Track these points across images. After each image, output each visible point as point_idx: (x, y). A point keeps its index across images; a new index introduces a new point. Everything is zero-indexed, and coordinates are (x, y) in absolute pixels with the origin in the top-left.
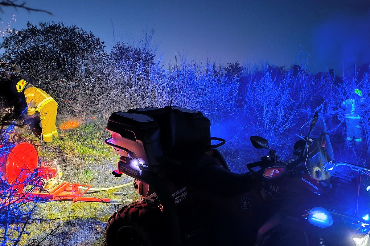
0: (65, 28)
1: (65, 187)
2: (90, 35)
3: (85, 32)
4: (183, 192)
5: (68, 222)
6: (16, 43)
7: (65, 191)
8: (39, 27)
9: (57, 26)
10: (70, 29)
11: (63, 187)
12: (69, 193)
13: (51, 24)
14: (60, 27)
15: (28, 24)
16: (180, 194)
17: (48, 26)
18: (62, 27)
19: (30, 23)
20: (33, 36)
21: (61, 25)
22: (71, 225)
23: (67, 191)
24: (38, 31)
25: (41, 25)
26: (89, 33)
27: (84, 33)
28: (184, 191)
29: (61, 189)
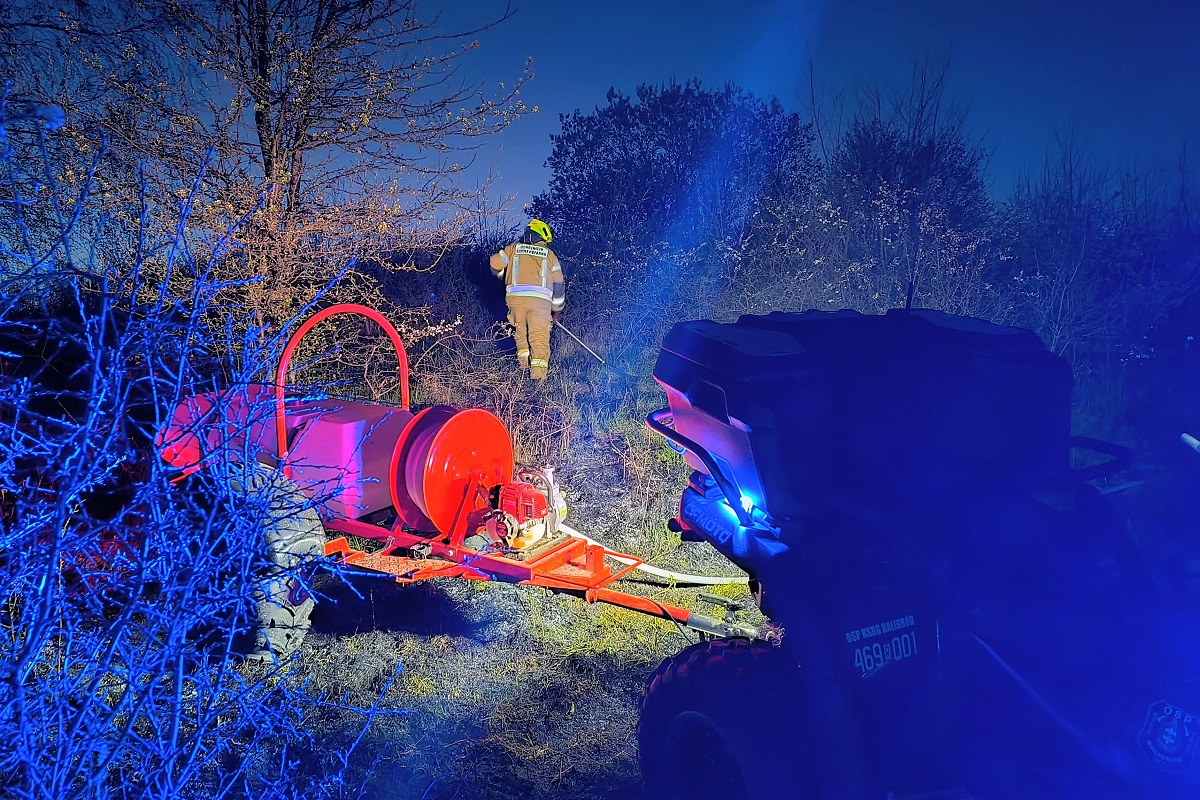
0: (701, 94)
1: (570, 551)
2: (770, 108)
3: (758, 101)
4: (898, 633)
5: (573, 660)
6: (580, 152)
7: (569, 563)
8: (635, 101)
9: (682, 91)
10: (716, 95)
11: (564, 552)
12: (576, 572)
13: (668, 88)
14: (689, 92)
15: (611, 95)
16: (884, 639)
17: (659, 94)
18: (696, 94)
19: (616, 92)
20: (620, 128)
21: (692, 87)
22: (580, 670)
23: (574, 565)
24: (632, 112)
25: (642, 93)
26: (768, 102)
27: (755, 105)
28: (907, 630)
29: (558, 556)
